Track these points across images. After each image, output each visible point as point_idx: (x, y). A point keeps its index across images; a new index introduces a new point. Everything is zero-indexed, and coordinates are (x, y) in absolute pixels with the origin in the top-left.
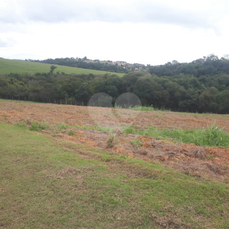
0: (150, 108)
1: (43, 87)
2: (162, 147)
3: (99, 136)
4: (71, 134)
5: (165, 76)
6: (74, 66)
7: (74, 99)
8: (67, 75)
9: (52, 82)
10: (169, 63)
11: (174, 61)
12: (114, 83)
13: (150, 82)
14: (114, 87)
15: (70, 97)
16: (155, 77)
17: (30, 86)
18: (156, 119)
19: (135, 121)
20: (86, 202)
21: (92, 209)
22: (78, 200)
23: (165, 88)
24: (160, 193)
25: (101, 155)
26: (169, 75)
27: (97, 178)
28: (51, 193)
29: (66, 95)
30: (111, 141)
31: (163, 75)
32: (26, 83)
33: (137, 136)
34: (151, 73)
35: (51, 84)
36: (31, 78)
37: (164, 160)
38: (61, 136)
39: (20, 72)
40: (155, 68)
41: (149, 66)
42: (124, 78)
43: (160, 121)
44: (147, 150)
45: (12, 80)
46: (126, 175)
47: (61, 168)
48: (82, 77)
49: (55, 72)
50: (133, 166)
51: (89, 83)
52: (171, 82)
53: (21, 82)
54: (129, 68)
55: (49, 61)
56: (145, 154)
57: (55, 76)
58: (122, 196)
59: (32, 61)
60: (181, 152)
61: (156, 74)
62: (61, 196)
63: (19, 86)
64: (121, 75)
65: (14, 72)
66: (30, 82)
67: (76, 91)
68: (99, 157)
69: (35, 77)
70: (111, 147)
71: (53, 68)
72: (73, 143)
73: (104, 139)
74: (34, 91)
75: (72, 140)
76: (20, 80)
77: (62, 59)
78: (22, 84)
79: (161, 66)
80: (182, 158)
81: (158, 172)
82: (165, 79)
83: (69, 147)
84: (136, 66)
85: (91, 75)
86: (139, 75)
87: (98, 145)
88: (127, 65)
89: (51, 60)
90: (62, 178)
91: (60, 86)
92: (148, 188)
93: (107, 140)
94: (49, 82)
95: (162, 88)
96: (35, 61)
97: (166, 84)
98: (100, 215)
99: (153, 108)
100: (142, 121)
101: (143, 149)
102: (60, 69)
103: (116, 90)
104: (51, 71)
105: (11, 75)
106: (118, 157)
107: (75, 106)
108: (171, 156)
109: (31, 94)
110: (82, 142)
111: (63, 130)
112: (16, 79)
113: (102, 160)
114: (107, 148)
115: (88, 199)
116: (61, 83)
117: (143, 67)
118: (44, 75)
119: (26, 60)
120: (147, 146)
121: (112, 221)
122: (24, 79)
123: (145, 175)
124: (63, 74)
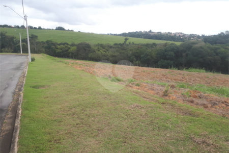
0: (202, 70)
1: (118, 54)
2: (207, 99)
3: (158, 88)
4: (137, 85)
5: (218, 44)
6: (141, 38)
7: (139, 62)
8: (136, 44)
9: (125, 50)
10: (222, 33)
11: (227, 31)
12: (172, 50)
13: (203, 49)
14: (172, 53)
15: (137, 61)
16: (208, 45)
17: (110, 53)
18: (207, 79)
19: (188, 79)
20: (147, 124)
21: (151, 129)
22: (142, 123)
23: (217, 54)
24: (200, 126)
25: (158, 99)
26: (221, 43)
27: (155, 112)
28: (126, 117)
29: (135, 59)
30: (166, 91)
31: (216, 43)
32: (107, 50)
33: (187, 90)
34: (205, 42)
35: (124, 51)
36: (111, 47)
37: (207, 107)
38: (131, 86)
39: (104, 43)
40: (209, 37)
41: (203, 36)
42: (181, 46)
43: (209, 81)
44: (194, 99)
45: (98, 48)
46: (175, 113)
47: (131, 104)
48: (147, 45)
49: (127, 42)
50: (182, 108)
51: (152, 50)
52: (223, 50)
53: (104, 50)
54: (186, 38)
55: (124, 35)
56: (192, 102)
57: (128, 45)
58: (172, 124)
59: (112, 35)
60: (223, 103)
61: (209, 42)
62: (132, 119)
63: (103, 52)
64: (178, 44)
65: (100, 43)
66: (110, 49)
67: (142, 56)
68: (157, 101)
69: (114, 46)
70: (166, 96)
71: (126, 40)
72: (139, 91)
73: (161, 90)
74: (113, 56)
75: (138, 89)
76: (104, 48)
77: (133, 33)
78: (105, 51)
79: (215, 36)
80: (223, 107)
81: (200, 113)
82: (217, 47)
83: (136, 93)
84: (192, 36)
85: (154, 44)
86: (194, 43)
87: (157, 94)
88: (184, 35)
89: (125, 33)
90: (132, 110)
91: (131, 52)
92: (191, 122)
93: (164, 90)
94: (123, 50)
95: (215, 54)
96: (114, 35)
97: (219, 51)
98: (156, 132)
99: (204, 71)
100: (194, 81)
101: (191, 98)
102: (131, 40)
103: (174, 55)
104: (125, 42)
105: (98, 45)
106: (170, 102)
107: (140, 67)
108: (214, 105)
109: (111, 59)
110: (145, 91)
111: (132, 83)
112: (101, 48)
113: (159, 103)
114: (163, 96)
115: (148, 123)
116: (131, 50)
117: (198, 37)
118: (120, 44)
119: (108, 34)
120: (195, 97)
121: (163, 136)
122: (106, 48)
123: (190, 114)
124: (133, 43)
